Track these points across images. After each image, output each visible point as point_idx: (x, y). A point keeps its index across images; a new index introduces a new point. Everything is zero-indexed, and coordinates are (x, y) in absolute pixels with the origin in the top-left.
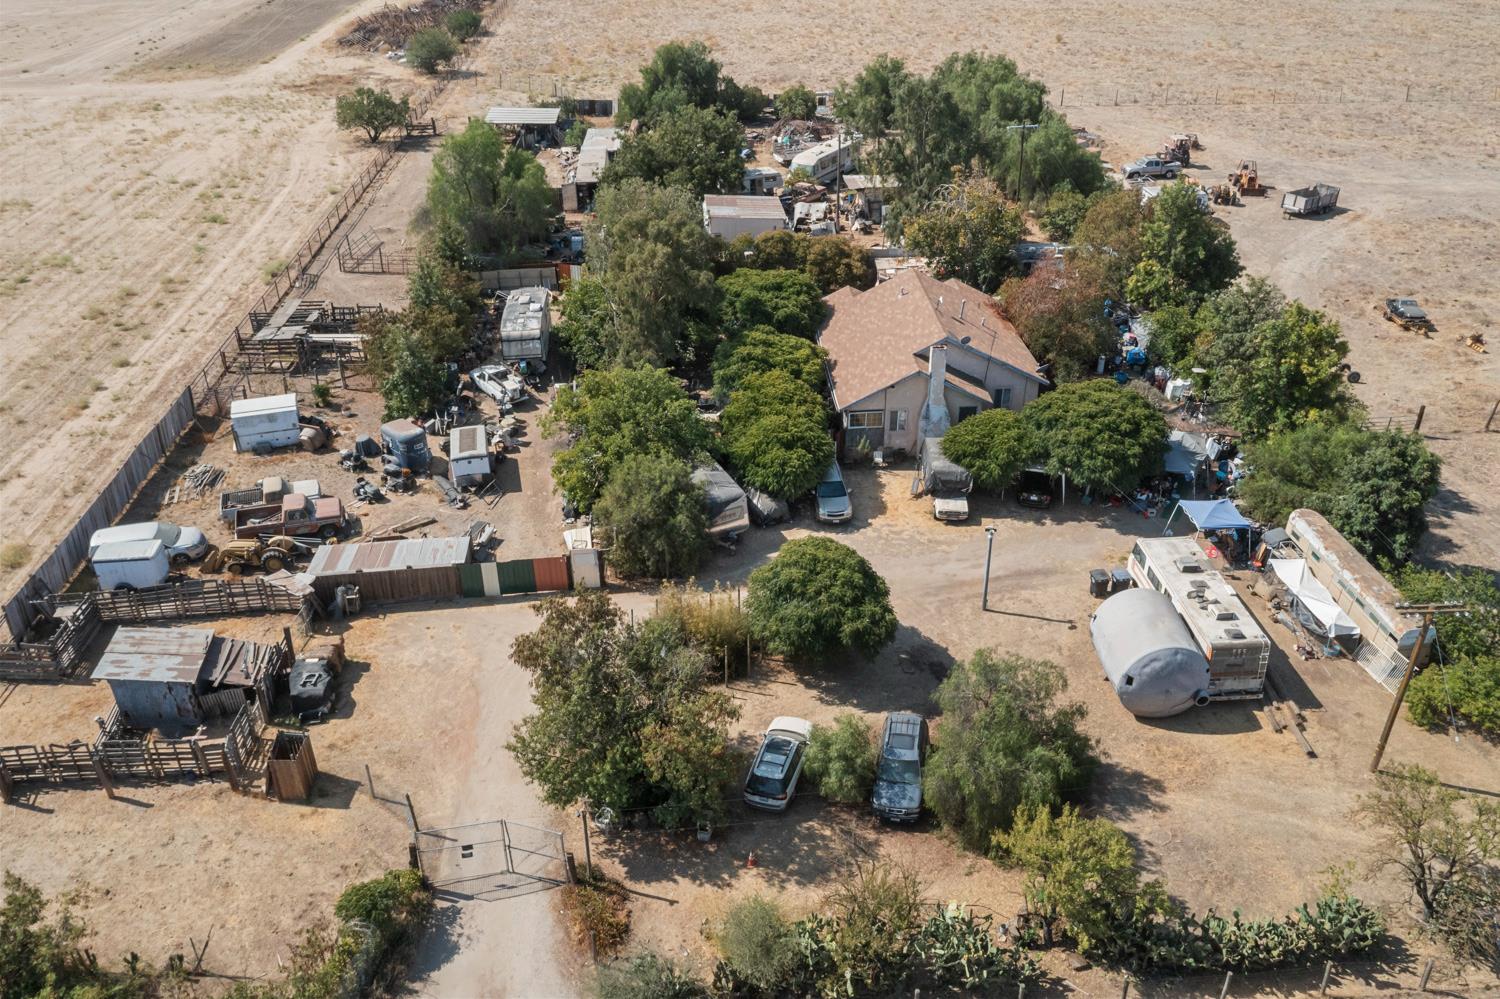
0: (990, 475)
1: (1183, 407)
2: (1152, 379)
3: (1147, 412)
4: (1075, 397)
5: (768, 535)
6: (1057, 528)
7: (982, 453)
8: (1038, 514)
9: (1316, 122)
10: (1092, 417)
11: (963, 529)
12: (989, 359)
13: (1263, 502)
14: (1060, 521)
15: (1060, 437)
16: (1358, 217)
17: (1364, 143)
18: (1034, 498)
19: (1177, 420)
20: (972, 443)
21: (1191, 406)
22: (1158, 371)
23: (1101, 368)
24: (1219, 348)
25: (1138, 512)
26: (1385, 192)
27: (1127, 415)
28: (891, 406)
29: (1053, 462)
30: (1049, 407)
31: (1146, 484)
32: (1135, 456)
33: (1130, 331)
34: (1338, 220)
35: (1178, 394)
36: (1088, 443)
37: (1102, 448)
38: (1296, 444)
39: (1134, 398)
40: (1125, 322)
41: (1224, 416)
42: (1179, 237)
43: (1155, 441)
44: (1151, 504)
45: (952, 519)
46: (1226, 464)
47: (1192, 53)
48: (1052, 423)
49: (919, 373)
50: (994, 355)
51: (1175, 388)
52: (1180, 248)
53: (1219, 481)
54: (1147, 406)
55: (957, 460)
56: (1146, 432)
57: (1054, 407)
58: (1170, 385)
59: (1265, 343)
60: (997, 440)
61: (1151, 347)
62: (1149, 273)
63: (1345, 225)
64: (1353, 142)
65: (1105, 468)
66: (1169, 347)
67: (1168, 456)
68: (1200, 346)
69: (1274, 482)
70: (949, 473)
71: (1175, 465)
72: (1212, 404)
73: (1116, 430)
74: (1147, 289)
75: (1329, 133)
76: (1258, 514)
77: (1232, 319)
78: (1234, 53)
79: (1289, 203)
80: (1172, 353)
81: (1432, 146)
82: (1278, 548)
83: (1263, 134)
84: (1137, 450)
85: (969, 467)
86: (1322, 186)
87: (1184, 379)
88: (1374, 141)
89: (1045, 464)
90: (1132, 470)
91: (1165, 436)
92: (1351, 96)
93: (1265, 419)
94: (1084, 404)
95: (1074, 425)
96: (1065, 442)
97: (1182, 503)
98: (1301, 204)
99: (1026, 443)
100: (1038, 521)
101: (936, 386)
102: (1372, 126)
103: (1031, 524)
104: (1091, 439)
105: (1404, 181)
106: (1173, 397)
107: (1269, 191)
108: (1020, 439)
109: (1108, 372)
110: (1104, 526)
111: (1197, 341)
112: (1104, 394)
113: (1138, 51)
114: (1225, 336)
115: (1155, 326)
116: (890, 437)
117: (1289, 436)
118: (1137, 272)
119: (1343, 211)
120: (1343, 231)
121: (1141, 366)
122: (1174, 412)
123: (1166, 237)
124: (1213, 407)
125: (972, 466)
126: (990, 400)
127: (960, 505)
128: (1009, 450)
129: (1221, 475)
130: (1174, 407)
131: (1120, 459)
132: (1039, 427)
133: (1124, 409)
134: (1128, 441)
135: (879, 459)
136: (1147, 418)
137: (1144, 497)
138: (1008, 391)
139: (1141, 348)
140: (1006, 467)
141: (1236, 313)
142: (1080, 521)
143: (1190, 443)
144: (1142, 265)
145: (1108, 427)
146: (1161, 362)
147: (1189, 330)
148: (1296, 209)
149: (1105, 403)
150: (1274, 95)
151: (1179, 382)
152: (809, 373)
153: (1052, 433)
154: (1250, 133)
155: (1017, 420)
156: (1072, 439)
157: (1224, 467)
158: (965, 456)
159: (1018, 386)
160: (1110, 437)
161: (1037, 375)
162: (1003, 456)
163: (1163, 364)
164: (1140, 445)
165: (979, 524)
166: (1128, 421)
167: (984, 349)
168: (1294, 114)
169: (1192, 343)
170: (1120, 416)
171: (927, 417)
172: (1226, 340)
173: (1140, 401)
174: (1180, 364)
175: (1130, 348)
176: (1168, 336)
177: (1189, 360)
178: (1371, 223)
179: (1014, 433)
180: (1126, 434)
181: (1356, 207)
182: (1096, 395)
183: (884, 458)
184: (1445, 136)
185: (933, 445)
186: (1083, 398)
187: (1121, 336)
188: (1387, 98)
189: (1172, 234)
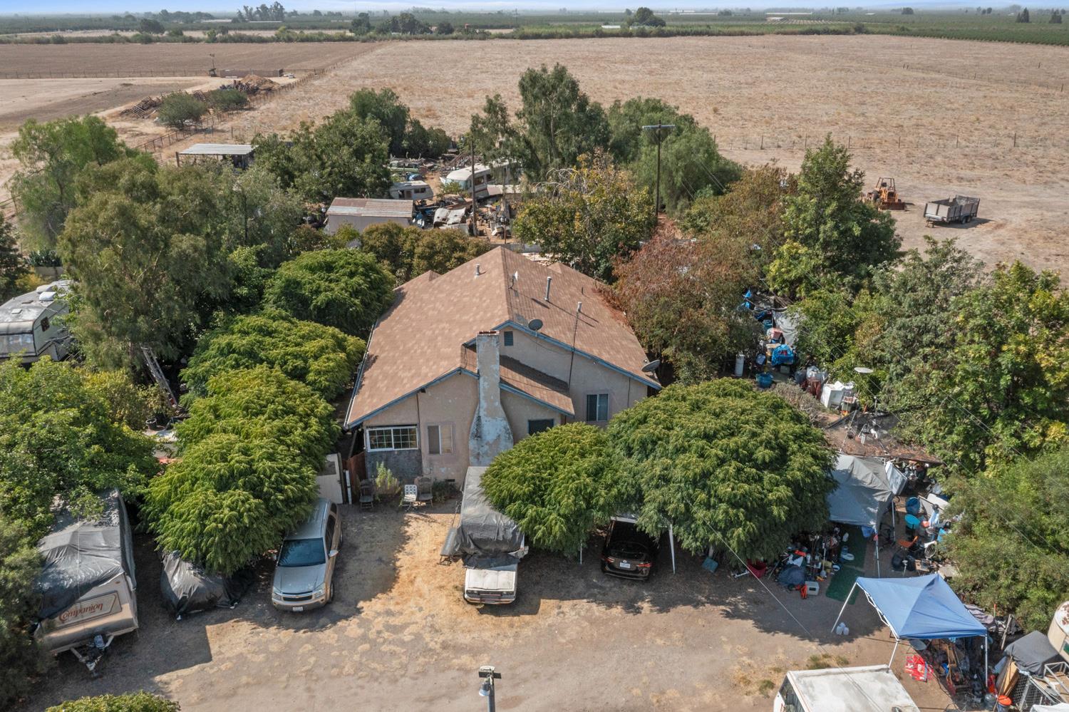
0: (549, 531)
1: (847, 420)
2: (804, 382)
3: (797, 428)
4: (685, 406)
5: (183, 634)
6: (661, 619)
7: (537, 495)
8: (630, 590)
9: (939, 159)
10: (709, 437)
11: (505, 620)
12: (573, 352)
13: (995, 577)
14: (663, 606)
15: (658, 470)
16: (999, 226)
17: (988, 173)
18: (625, 565)
19: (840, 435)
20: (522, 479)
21: (858, 416)
22: (811, 373)
23: (740, 368)
24: (893, 340)
25: (790, 587)
26: (1020, 207)
27: (766, 434)
28: (427, 419)
29: (650, 509)
30: (644, 421)
31: (802, 541)
32: (780, 502)
33: (775, 326)
34: (981, 228)
35: (837, 401)
36: (700, 481)
37: (724, 490)
38: (1038, 479)
39: (776, 407)
40: (768, 317)
41: (907, 432)
42: (829, 211)
43: (812, 475)
44: (811, 573)
45: (489, 604)
46: (916, 502)
47: (825, 119)
48: (647, 448)
49: (460, 370)
50: (579, 345)
51: (834, 394)
52: (830, 224)
53: (911, 532)
54: (797, 419)
55: (501, 506)
56: (797, 461)
57: (651, 420)
58: (827, 390)
59: (972, 322)
60: (563, 472)
61: (801, 343)
62: (795, 257)
63: (990, 232)
64: (977, 172)
65: (731, 524)
66: (824, 343)
67: (834, 498)
68: (863, 340)
69: (1008, 544)
70: (486, 528)
71: (843, 510)
72: (887, 415)
73: (749, 458)
74: (793, 274)
75: (954, 166)
76: (987, 597)
77: (907, 300)
78: (860, 119)
79: (931, 212)
80: (827, 350)
81: (1049, 175)
82: (1040, 675)
83: (895, 167)
84: (783, 491)
85: (519, 516)
86: (961, 198)
87: (845, 381)
88: (996, 171)
89: (638, 512)
90: (775, 525)
91: (828, 467)
92: (964, 143)
93: (977, 437)
94: (698, 416)
95: (681, 450)
96: (666, 479)
97: (862, 582)
98: (944, 212)
99: (608, 477)
100: (631, 607)
101: (488, 386)
102: (990, 162)
103: (617, 610)
104: (706, 475)
105: (1033, 199)
106: (832, 405)
107: (908, 207)
108: (597, 473)
109: (748, 373)
110: (734, 614)
111: (858, 333)
112: (730, 402)
113: (780, 118)
114: (899, 321)
115: (805, 318)
116: (431, 463)
117: (1024, 468)
118: (781, 256)
119: (984, 221)
120: (990, 237)
121: (790, 366)
122: (835, 426)
123: (812, 211)
124: (888, 419)
125: (523, 516)
126: (571, 410)
127: (503, 580)
128: (578, 492)
129: (911, 520)
130: (834, 418)
131: (757, 509)
132: (630, 453)
133: (760, 424)
134: (767, 476)
135: (411, 497)
136: (797, 437)
137: (799, 562)
138: (605, 396)
139: (789, 345)
140: (575, 519)
141: (913, 290)
142: (697, 604)
143: (863, 473)
144: (785, 247)
145: (735, 454)
146: (813, 362)
147: (848, 320)
148: (939, 217)
149: (730, 414)
150: (899, 143)
151: (838, 386)
152: (319, 373)
153: (646, 463)
154: (881, 166)
155: (600, 442)
156: (678, 473)
157: (913, 507)
158: (512, 500)
159: (618, 390)
160: (739, 470)
161: (643, 375)
162: (567, 501)
163: (817, 364)
164: (788, 484)
165: (534, 611)
166: (768, 444)
167: (566, 339)
168: (918, 154)
169: (853, 336)
170: (754, 435)
171: (478, 436)
172: (903, 327)
173: (786, 411)
174: (839, 362)
175: (775, 346)
176: (822, 329)
177: (850, 357)
178: (1016, 229)
179: (588, 462)
180: (764, 466)
181: (997, 217)
182: (715, 402)
183: (420, 494)
184: (1058, 168)
185: (473, 479)
186: (696, 407)
187: (764, 333)
188: (997, 145)
189: (820, 206)
